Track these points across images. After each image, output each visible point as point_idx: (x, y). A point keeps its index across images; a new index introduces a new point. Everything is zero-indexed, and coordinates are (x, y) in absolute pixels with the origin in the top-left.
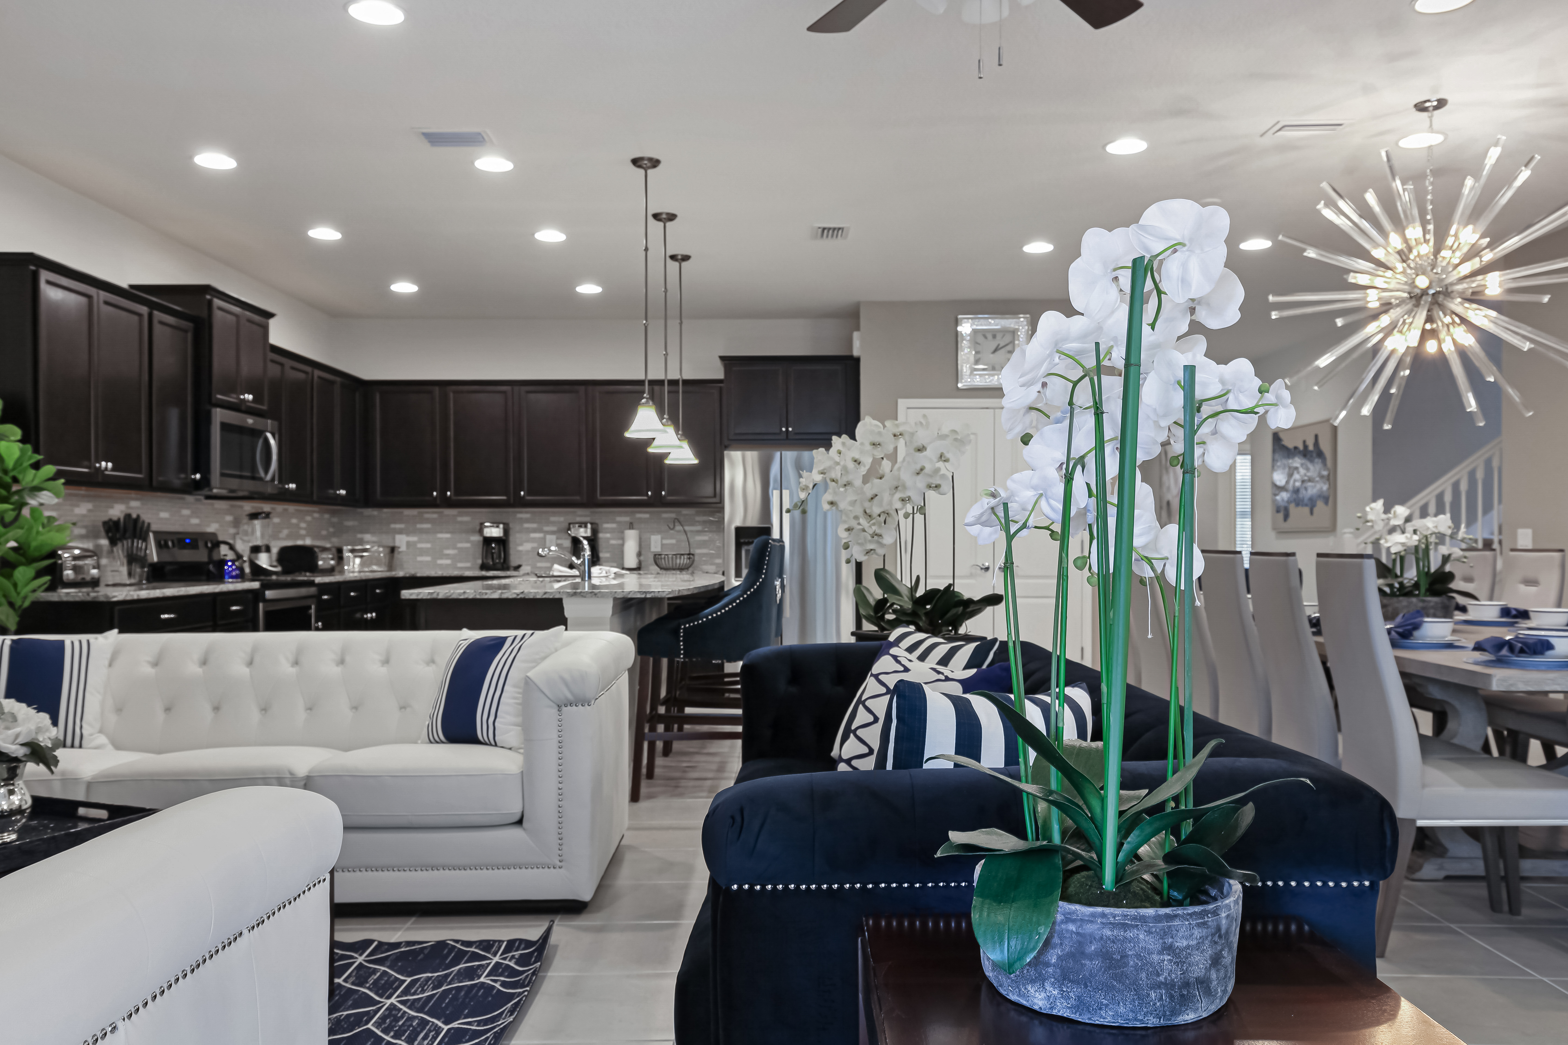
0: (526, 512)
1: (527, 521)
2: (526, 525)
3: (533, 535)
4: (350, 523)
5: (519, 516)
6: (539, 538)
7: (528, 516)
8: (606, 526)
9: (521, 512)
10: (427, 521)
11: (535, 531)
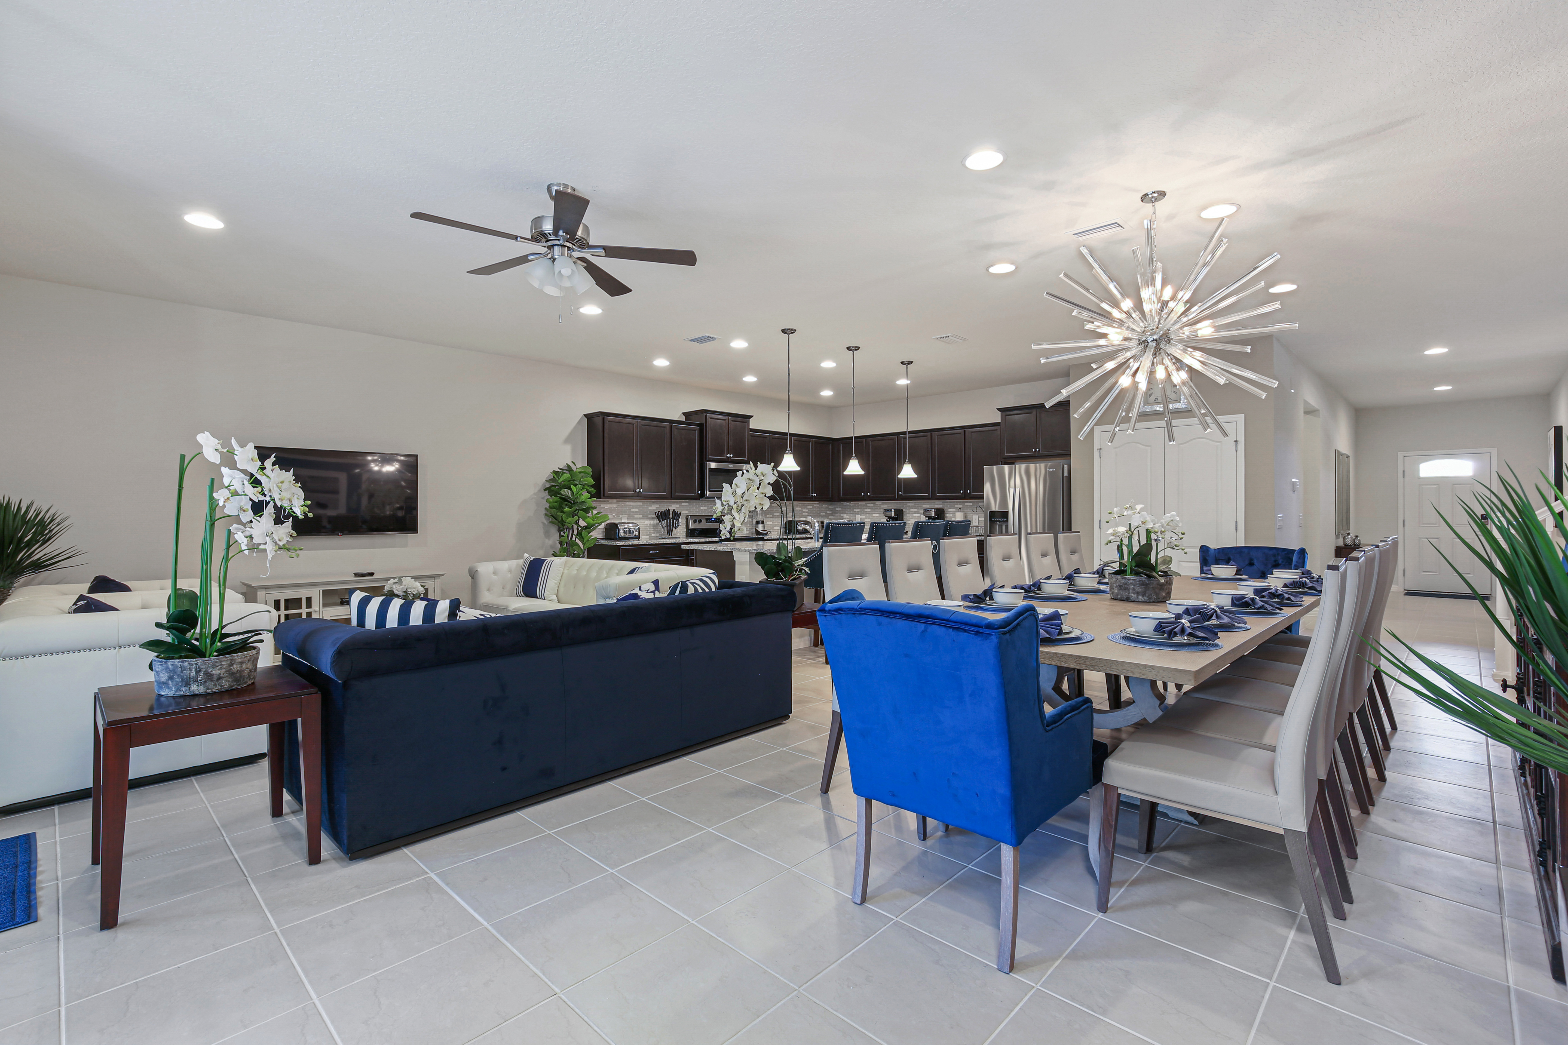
0: (912, 503)
1: (912, 507)
2: (912, 510)
3: (915, 515)
4: (838, 509)
5: (909, 504)
6: (918, 517)
7: (913, 504)
8: (950, 510)
9: (909, 503)
10: (869, 507)
11: (916, 513)
